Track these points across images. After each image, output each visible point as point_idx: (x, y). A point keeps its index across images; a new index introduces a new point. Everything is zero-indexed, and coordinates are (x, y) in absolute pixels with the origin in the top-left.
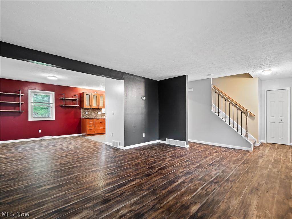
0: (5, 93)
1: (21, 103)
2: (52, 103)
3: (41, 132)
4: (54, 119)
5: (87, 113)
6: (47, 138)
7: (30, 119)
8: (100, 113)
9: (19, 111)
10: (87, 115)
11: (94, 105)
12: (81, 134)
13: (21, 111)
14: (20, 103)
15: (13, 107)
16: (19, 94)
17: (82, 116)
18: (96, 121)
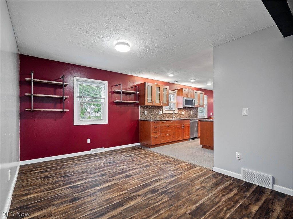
0: (42, 81)
1: (65, 97)
2: (104, 99)
3: (90, 142)
4: (107, 123)
5: (146, 113)
6: (98, 152)
7: (76, 123)
8: (160, 113)
9: (62, 110)
10: (146, 115)
11: (157, 102)
12: (139, 144)
13: (65, 110)
14: (63, 97)
15: (52, 104)
16: (61, 83)
17: (140, 118)
18: (162, 125)
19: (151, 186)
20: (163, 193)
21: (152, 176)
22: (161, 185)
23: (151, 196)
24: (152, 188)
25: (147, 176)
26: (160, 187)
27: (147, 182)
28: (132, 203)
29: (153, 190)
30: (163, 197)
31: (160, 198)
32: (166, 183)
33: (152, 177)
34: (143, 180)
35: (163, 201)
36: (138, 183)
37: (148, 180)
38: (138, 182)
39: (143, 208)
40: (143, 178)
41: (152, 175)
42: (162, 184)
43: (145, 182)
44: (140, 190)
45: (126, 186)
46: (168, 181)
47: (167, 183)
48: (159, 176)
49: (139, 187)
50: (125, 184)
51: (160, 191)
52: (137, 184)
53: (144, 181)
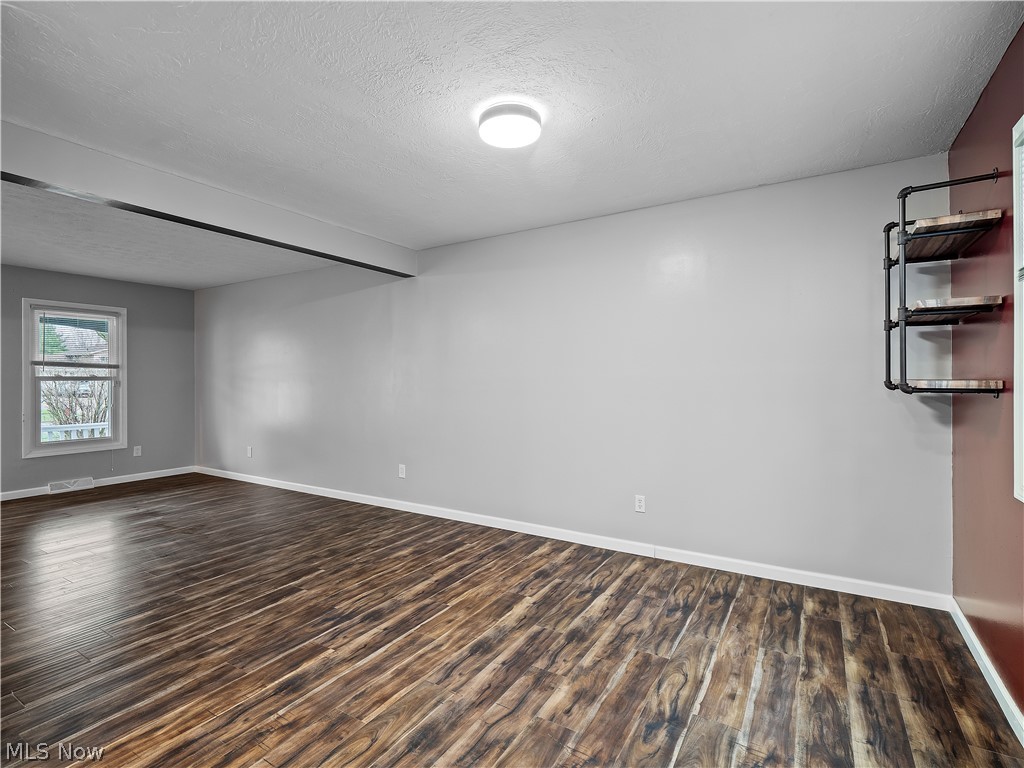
19: (385, 629)
20: (349, 617)
21: (386, 670)
22: (350, 636)
23: (381, 606)
24: (382, 623)
25: (408, 665)
26: (355, 630)
27: (399, 639)
28: (420, 587)
29: (375, 620)
30: (348, 608)
31: (358, 604)
32: (333, 646)
33: (387, 665)
34: (418, 642)
35: (350, 601)
36: (431, 631)
37: (400, 649)
38: (431, 636)
39: (395, 583)
40: (421, 652)
41: (388, 674)
42: (346, 640)
43: (409, 639)
44: (415, 613)
45: (461, 616)
46: (322, 656)
47: (327, 649)
48: (357, 672)
49: (420, 620)
50: (467, 622)
51: (357, 619)
52: (432, 627)
53: (412, 642)
